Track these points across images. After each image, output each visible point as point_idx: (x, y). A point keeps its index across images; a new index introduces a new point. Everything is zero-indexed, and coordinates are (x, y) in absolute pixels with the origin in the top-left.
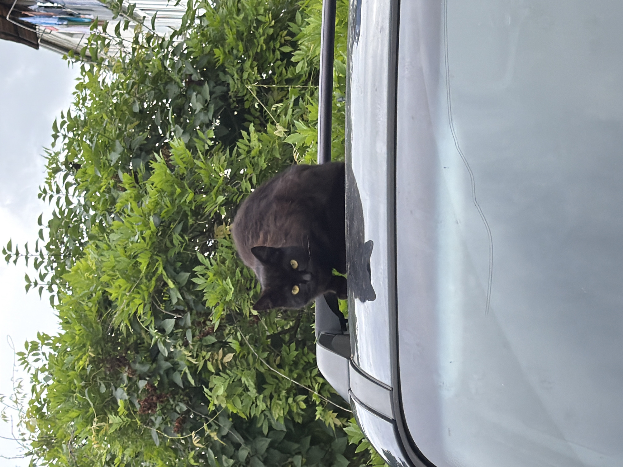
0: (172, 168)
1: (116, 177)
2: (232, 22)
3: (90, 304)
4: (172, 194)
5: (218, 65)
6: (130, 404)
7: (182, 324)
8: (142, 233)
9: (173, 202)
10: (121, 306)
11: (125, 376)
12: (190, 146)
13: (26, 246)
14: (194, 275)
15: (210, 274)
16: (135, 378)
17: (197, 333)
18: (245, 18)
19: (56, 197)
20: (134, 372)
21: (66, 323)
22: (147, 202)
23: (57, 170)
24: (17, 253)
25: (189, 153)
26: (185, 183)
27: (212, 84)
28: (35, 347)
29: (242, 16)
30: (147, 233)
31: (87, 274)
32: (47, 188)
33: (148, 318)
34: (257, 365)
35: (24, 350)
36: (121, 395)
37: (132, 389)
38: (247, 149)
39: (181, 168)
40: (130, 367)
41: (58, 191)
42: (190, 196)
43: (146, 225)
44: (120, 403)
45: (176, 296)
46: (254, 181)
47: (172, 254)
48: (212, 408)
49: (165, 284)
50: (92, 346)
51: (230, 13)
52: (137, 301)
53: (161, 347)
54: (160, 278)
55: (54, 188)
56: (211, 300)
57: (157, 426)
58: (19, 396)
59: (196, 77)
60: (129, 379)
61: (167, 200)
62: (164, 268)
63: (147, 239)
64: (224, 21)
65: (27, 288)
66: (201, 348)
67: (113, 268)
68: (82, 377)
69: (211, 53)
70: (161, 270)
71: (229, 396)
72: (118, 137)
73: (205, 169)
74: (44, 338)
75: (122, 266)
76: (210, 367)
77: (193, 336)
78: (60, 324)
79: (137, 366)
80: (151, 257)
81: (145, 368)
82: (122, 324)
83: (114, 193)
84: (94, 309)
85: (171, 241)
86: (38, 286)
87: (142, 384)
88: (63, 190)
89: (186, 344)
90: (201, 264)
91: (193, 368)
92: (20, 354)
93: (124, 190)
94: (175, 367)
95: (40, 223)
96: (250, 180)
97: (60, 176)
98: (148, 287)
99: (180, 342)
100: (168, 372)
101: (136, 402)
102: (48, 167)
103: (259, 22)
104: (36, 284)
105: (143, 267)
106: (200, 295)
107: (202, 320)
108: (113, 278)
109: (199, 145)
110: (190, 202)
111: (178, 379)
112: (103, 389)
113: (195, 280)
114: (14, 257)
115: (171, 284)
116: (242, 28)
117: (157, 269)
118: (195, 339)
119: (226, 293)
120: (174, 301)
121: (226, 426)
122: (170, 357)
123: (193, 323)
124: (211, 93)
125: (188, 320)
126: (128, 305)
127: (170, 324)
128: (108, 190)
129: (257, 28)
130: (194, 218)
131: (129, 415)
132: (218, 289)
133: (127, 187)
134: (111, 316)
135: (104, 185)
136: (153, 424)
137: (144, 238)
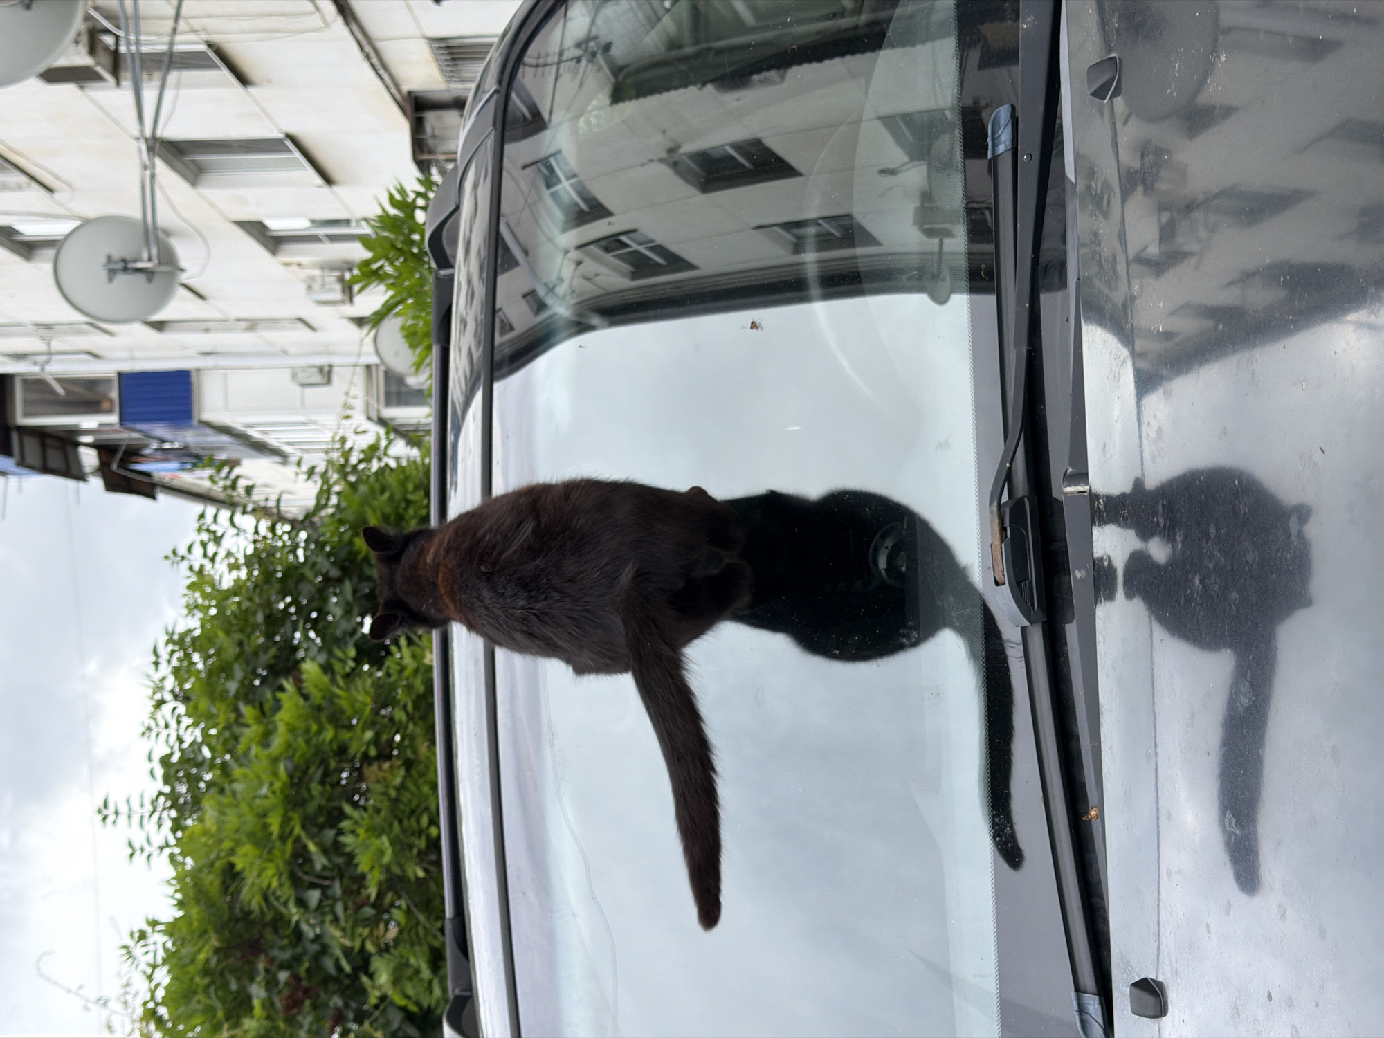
0: (306, 697)
1: (236, 710)
2: (375, 503)
3: (211, 877)
4: (307, 731)
5: (360, 557)
6: (268, 1005)
7: (330, 893)
8: (271, 784)
9: (308, 742)
10: (250, 877)
11: (261, 966)
12: (327, 668)
13: (128, 801)
14: (340, 832)
15: (361, 831)
16: (273, 969)
17: (350, 904)
18: (391, 498)
19: (164, 733)
20: (272, 961)
21: (181, 904)
22: (278, 742)
23: (161, 703)
24: (117, 813)
25: (326, 679)
26: (323, 717)
27: (355, 579)
28: (143, 936)
29: (386, 495)
30: (278, 785)
31: (204, 840)
32: (152, 724)
33: (287, 892)
34: (430, 939)
35: (131, 943)
36: (257, 992)
37: (271, 984)
38: (398, 668)
39: (317, 696)
40: (267, 955)
41: (167, 726)
42: (329, 734)
43: (275, 774)
44: (256, 1003)
45: (320, 862)
46: (410, 707)
47: (311, 808)
48: (373, 1000)
49: (305, 847)
50: (216, 931)
51: (372, 490)
52: (270, 871)
53: (305, 927)
54: (298, 840)
55: (162, 724)
56: (364, 863)
57: (306, 1027)
58: (129, 998)
59: (335, 573)
60: (267, 971)
61: (301, 741)
62: (304, 827)
63: (278, 794)
64: (365, 502)
65: (132, 855)
66: (356, 924)
67: (237, 831)
68: (206, 972)
69: (351, 543)
70: (298, 830)
71: (396, 981)
72: (238, 657)
73: (346, 699)
74: (154, 923)
75: (248, 828)
76: (370, 947)
77: (346, 909)
78: (175, 905)
79: (275, 953)
80: (285, 815)
81: (286, 955)
82: (254, 901)
83: (237, 730)
84: (217, 882)
85: (309, 790)
86: (146, 854)
87: (283, 976)
88: (173, 724)
89: (336, 920)
90: (349, 818)
91: (347, 952)
92: (125, 947)
93: (247, 726)
94: (325, 950)
95: (150, 759)
96: (405, 707)
97: (166, 709)
98: (283, 852)
99: (329, 918)
100: (317, 958)
101: (277, 1000)
102: (152, 698)
103: (409, 503)
104: (142, 850)
105: (275, 828)
106: (351, 857)
107: (355, 887)
108: (238, 843)
109: (337, 666)
110: (331, 741)
111: (329, 964)
112: (234, 986)
113: (343, 839)
114: (112, 818)
115: (312, 847)
116: (388, 510)
117: (293, 828)
118: (349, 912)
119: (381, 853)
120: (318, 867)
121: (396, 1019)
122: (317, 938)
123: (344, 892)
124: (355, 592)
125: (337, 889)
126: (259, 875)
127: (314, 896)
128: (228, 727)
129: (406, 509)
130: (337, 759)
131: (269, 1017)
132: (373, 849)
133: (250, 722)
134: (238, 891)
135: (222, 720)
136: (301, 1026)
137: (274, 793)
